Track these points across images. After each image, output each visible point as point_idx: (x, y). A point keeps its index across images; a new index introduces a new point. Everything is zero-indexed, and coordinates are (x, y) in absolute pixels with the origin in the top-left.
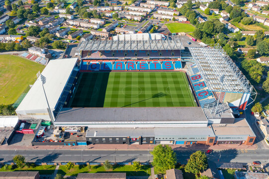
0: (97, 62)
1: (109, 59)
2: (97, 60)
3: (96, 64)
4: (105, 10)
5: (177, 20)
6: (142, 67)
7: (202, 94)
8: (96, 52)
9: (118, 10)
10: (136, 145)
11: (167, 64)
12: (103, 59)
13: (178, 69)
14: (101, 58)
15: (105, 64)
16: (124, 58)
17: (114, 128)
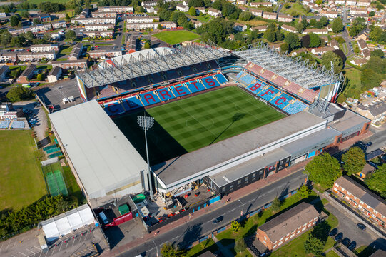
0: (114, 102)
1: (130, 93)
2: (112, 98)
3: (115, 105)
4: (39, 31)
5: (164, 28)
6: (180, 92)
7: (279, 102)
8: (107, 87)
9: (62, 28)
10: (272, 176)
11: (208, 81)
12: (121, 95)
13: (224, 84)
14: (117, 93)
15: (128, 102)
16: (151, 86)
17: (240, 165)
